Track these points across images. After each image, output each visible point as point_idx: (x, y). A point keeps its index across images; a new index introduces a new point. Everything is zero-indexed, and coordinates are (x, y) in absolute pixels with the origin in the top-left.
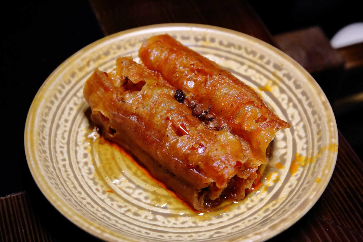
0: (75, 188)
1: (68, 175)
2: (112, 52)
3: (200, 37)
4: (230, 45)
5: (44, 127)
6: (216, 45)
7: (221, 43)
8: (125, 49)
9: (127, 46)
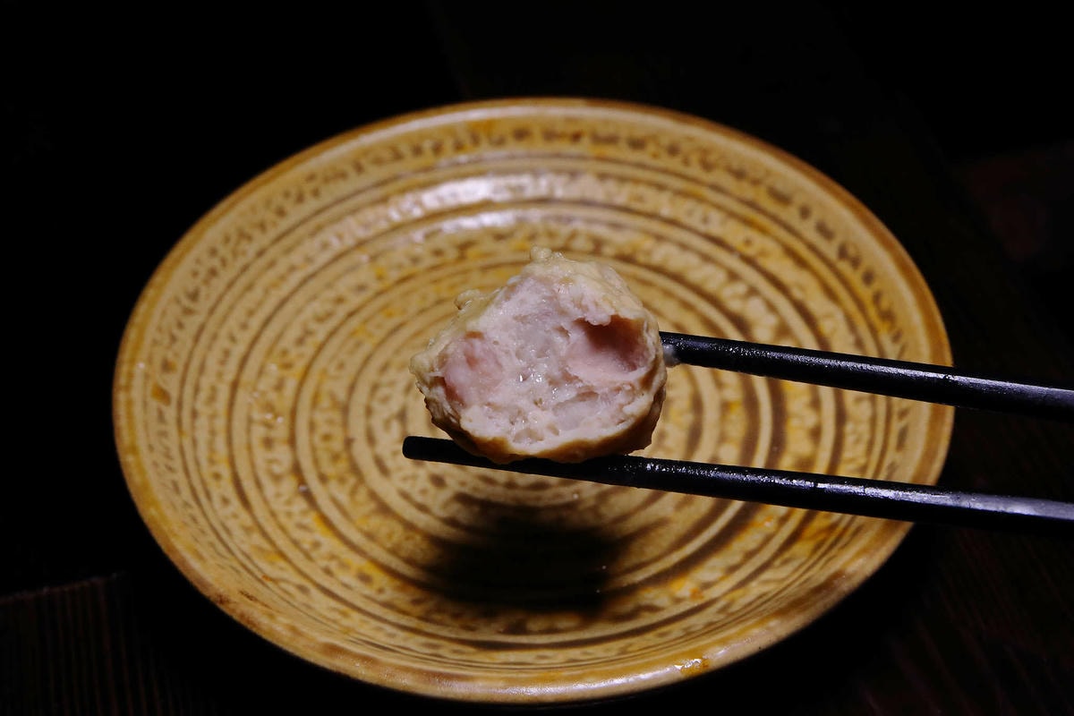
0: (251, 313)
1: (275, 285)
2: (651, 148)
3: (851, 251)
4: (888, 316)
5: (343, 175)
6: (866, 293)
7: (877, 298)
8: (686, 162)
9: (694, 159)
